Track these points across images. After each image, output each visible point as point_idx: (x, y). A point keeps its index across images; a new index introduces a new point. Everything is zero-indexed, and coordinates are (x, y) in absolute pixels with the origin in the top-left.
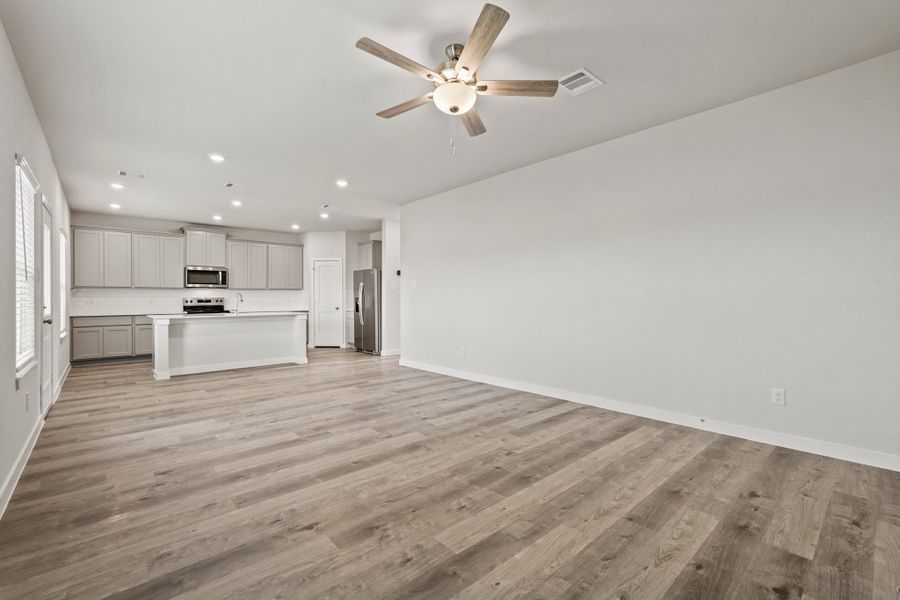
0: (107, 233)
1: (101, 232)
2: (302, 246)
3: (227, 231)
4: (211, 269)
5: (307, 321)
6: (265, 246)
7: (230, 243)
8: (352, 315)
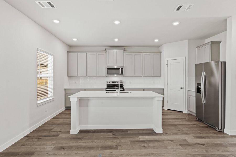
0: (78, 53)
1: (76, 53)
2: (161, 53)
3: (124, 48)
4: (116, 67)
5: (163, 101)
6: (141, 54)
7: (125, 54)
8: (194, 94)
